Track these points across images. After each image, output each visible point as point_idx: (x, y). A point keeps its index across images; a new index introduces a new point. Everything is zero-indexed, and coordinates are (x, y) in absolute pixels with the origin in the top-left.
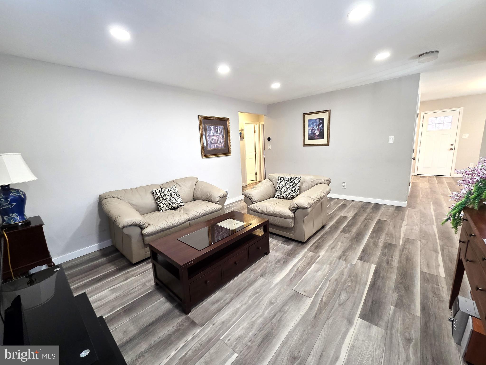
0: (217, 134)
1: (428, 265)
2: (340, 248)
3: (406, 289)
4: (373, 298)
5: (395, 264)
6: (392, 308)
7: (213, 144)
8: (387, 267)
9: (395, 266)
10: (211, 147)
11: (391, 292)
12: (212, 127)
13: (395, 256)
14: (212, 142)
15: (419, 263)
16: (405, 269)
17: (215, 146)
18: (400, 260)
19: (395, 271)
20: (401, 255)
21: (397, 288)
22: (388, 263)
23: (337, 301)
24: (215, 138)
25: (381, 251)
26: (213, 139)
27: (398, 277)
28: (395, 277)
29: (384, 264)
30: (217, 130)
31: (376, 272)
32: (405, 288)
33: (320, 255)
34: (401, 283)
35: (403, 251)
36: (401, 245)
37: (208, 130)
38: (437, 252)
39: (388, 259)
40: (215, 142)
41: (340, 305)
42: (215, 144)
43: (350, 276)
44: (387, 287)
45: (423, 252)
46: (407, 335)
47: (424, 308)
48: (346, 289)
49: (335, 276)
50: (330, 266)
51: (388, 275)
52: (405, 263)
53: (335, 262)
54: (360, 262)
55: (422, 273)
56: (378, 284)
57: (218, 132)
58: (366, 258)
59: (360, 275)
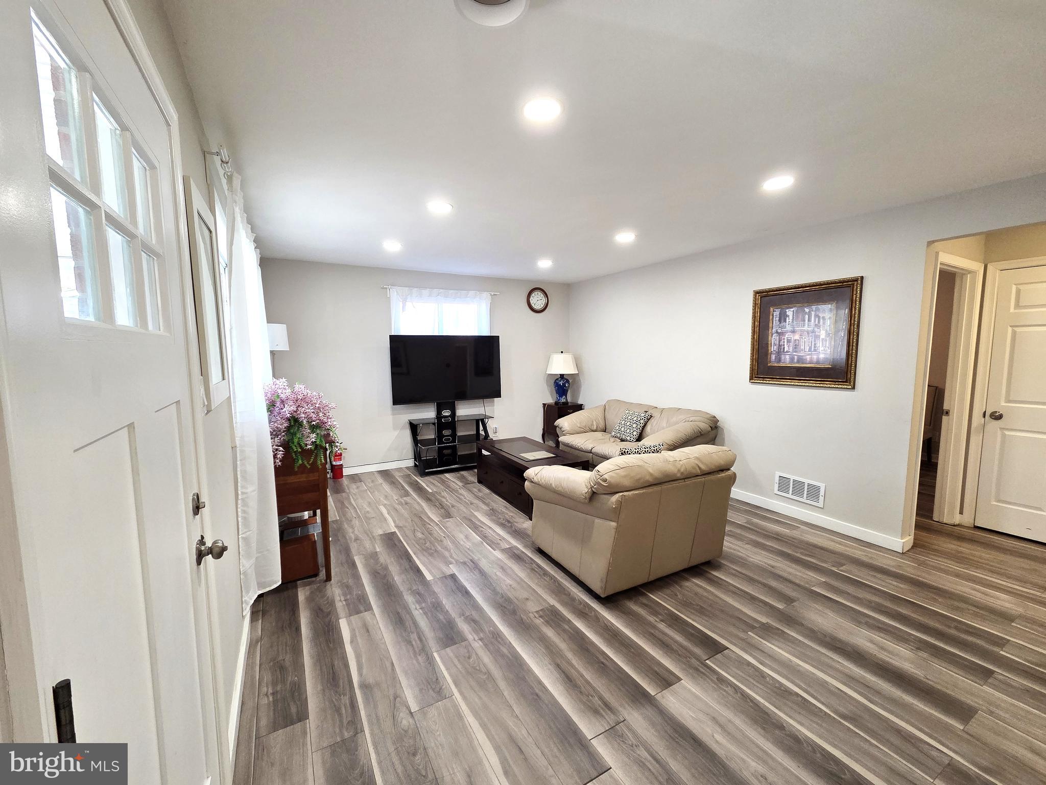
0: (806, 328)
1: (368, 631)
2: (496, 575)
3: (376, 572)
4: (398, 547)
5: (410, 599)
6: (378, 550)
7: (787, 352)
8: (414, 588)
9: (407, 595)
10: (779, 361)
11: (388, 561)
12: (792, 310)
13: (421, 614)
14: (784, 348)
15: (381, 626)
16: (393, 598)
17: (796, 357)
18: (409, 612)
19: (402, 588)
20: (415, 623)
21: (386, 568)
22: (419, 594)
23: (419, 530)
24: (797, 337)
25: (447, 611)
26: (789, 341)
27: (393, 581)
28: (395, 579)
29: (421, 589)
30: (807, 316)
31: (418, 571)
32: (379, 573)
33: (495, 550)
34: (385, 576)
35: (421, 640)
36: (435, 655)
37: (778, 319)
38: (364, 686)
39: (425, 601)
40: (795, 348)
41: (414, 530)
42: (794, 354)
43: (436, 551)
44: (395, 563)
45: (388, 664)
46: (358, 542)
47: (353, 565)
48: (424, 540)
49: (448, 543)
50: (467, 548)
51: (403, 576)
52: (400, 611)
53: (469, 554)
54: (448, 573)
55: (369, 608)
56: (405, 560)
57: (809, 320)
58: (450, 582)
59: (430, 558)
